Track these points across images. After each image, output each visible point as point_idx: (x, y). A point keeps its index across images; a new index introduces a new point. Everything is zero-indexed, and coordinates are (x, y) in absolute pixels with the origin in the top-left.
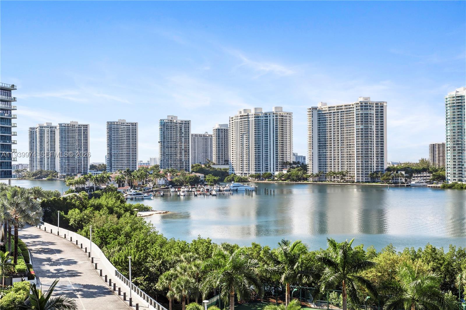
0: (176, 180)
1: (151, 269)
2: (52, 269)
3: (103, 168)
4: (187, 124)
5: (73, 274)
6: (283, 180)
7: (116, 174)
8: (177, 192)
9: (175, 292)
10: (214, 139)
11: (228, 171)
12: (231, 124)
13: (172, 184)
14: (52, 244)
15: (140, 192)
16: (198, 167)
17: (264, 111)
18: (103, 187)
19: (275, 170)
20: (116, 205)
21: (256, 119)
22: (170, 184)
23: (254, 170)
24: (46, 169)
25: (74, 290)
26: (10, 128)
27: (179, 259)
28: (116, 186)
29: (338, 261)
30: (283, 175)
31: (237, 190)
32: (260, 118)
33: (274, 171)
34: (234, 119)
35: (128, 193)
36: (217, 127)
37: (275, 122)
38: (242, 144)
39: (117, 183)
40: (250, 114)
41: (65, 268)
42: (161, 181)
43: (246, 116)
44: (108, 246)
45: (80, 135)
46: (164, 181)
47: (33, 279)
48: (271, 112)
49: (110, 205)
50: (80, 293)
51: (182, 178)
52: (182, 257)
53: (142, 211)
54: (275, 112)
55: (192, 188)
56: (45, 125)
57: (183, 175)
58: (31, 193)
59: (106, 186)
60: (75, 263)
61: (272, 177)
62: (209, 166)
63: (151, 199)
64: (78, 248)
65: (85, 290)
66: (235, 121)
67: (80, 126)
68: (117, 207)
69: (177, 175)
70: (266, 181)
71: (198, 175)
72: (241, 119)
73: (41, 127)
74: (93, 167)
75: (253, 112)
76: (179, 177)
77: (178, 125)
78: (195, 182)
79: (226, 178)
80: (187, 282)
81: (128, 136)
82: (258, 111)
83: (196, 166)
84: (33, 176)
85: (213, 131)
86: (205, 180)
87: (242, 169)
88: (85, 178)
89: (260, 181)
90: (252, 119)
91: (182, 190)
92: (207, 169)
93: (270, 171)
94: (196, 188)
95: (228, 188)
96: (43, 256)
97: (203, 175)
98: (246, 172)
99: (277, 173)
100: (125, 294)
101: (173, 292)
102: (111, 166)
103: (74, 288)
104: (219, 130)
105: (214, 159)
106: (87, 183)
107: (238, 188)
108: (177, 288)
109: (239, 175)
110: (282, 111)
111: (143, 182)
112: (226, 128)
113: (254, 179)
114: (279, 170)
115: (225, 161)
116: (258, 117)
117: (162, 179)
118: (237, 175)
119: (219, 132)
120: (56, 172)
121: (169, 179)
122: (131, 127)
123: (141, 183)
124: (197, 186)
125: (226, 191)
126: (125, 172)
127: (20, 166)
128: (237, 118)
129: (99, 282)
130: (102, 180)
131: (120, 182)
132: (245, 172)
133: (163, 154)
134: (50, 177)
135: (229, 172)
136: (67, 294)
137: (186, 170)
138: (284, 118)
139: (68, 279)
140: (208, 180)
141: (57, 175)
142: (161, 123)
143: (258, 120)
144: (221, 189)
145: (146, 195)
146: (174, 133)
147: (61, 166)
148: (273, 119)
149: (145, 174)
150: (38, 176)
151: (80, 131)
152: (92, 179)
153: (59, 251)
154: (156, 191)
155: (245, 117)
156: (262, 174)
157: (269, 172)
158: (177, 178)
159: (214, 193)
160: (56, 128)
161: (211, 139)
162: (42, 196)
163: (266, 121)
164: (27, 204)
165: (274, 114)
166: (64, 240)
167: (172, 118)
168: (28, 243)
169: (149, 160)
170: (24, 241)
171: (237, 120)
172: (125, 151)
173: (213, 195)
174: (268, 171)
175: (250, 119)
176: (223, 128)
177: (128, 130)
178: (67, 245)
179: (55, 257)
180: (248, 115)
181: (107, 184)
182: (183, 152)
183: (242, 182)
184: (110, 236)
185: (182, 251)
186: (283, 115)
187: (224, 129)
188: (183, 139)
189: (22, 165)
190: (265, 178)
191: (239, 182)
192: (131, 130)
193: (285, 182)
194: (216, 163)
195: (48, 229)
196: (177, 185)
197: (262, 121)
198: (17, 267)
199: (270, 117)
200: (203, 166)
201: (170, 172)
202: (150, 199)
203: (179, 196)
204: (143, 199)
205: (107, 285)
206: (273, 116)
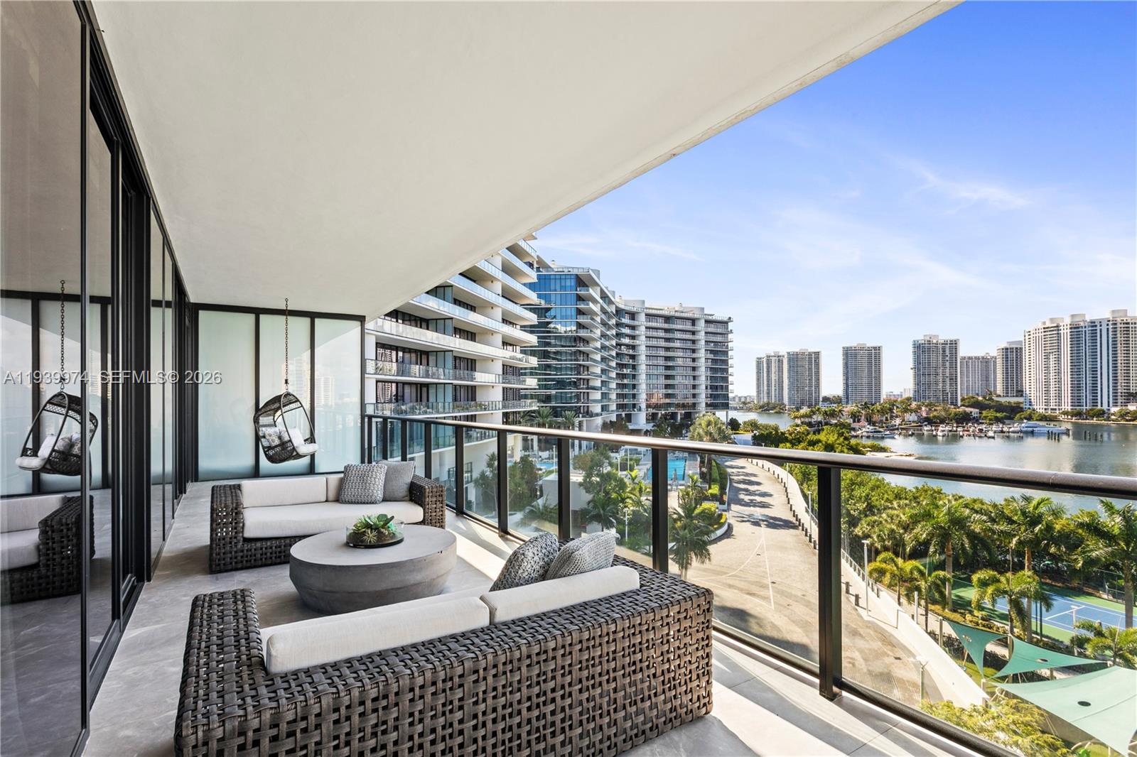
0: (934, 417)
1: (852, 512)
2: (747, 498)
3: (838, 400)
4: (954, 345)
5: (764, 505)
6: (1127, 421)
7: (849, 408)
8: (932, 431)
9: (876, 540)
10: (999, 362)
11: (1021, 405)
12: (1027, 340)
13: (929, 421)
14: (755, 475)
15: (881, 430)
16: (972, 400)
17: (1088, 318)
18: (834, 421)
19: (1111, 405)
20: (838, 442)
21: (1073, 330)
22: (925, 421)
23: (1070, 404)
24: (773, 402)
25: (760, 520)
26: (727, 360)
27: (890, 506)
28: (851, 421)
29: (1116, 531)
30: (1129, 413)
31: (1032, 432)
32: (1080, 329)
33: (1109, 406)
34: (1031, 333)
35: (864, 430)
36: (1004, 345)
37: (1110, 333)
38: (1047, 368)
39: (851, 417)
40: (1061, 324)
41: (759, 499)
42: (911, 417)
43: (1055, 327)
44: (809, 483)
45: (810, 363)
46: (916, 417)
47: (724, 504)
48: (1103, 319)
49: (830, 442)
50: (765, 523)
51: (943, 413)
52: (895, 504)
53: (877, 451)
54: (1111, 319)
55: (957, 427)
56: (773, 354)
57: (945, 410)
58: (724, 424)
59: (836, 421)
60: (771, 495)
61: (1106, 415)
62: (990, 399)
63: (895, 438)
64: (779, 482)
65: (771, 521)
66: (1035, 335)
67: (810, 354)
68: (838, 444)
69: (935, 410)
70: (1095, 421)
71: (968, 410)
72: (1045, 332)
73: (768, 356)
74: (826, 399)
75: (1068, 321)
76: (939, 411)
77: (940, 346)
78: (963, 419)
79: (1018, 415)
80: (892, 531)
81: (870, 363)
82: (1077, 319)
83: (969, 398)
84: (760, 408)
85: (996, 351)
86: (980, 417)
87: (1047, 403)
88: (812, 411)
89: (1080, 421)
90: (1066, 332)
91: (940, 429)
92: (987, 402)
93: (1102, 406)
94: (964, 427)
95: (1018, 429)
96: (742, 486)
97: (978, 410)
98: (1054, 407)
99: (1114, 410)
100: (806, 529)
101: (874, 540)
102: (847, 398)
103: (760, 518)
104: (1007, 349)
105: (1000, 390)
106: (814, 417)
107: (1035, 429)
108: (879, 536)
109: (1041, 411)
110: (1126, 316)
111: (887, 418)
112: (1019, 346)
113: (1069, 417)
114: (1119, 404)
115: (1018, 391)
116: (1078, 328)
117: (913, 414)
118: (1038, 410)
119: (1007, 352)
120: (783, 404)
121: (924, 415)
122: (873, 351)
123: (884, 419)
124: (967, 424)
125: (1013, 432)
126: (862, 405)
127: (748, 398)
128: (1037, 331)
129: (788, 516)
130: (832, 414)
131: (855, 417)
132: (1052, 407)
133: (918, 383)
134: (777, 410)
135: (1025, 407)
136: (752, 522)
137: (952, 404)
138: (1131, 326)
139: (758, 509)
140: (986, 417)
141: (785, 407)
142: (915, 344)
143: (1077, 332)
144: (1005, 429)
145: (888, 433)
146: (933, 356)
147: (790, 398)
148: (1108, 329)
149: (889, 409)
150: (765, 409)
151: (810, 358)
152: (820, 413)
153: (759, 484)
154: (902, 429)
155: (1052, 329)
156: (1084, 411)
157: (1099, 407)
158: (935, 413)
159: (991, 434)
160: (783, 356)
161: (995, 362)
162: (759, 428)
163: (1094, 333)
164: (719, 434)
165: (1109, 321)
166: (768, 474)
167: (930, 338)
168: (733, 473)
169: (902, 391)
170: (729, 470)
171: (1037, 335)
172: (865, 381)
173: (989, 437)
174: (1097, 406)
175: (1062, 332)
176: (1014, 346)
177: (870, 355)
178: (770, 479)
179: (752, 488)
180: (1057, 326)
181: (838, 418)
182: (948, 380)
183: (1046, 420)
184: (813, 473)
185: (896, 496)
186: (1128, 321)
187: (1017, 348)
188: (948, 364)
189: (750, 397)
190: (1090, 416)
191: (1040, 420)
192: (873, 356)
193: (1131, 423)
194: (1002, 395)
195: (760, 464)
196: (935, 423)
197: (1085, 333)
198: (710, 491)
199: (1101, 326)
200: (980, 398)
201: (926, 406)
202: (893, 438)
203: (936, 436)
204: (883, 438)
205: (793, 520)
206: (1108, 325)
